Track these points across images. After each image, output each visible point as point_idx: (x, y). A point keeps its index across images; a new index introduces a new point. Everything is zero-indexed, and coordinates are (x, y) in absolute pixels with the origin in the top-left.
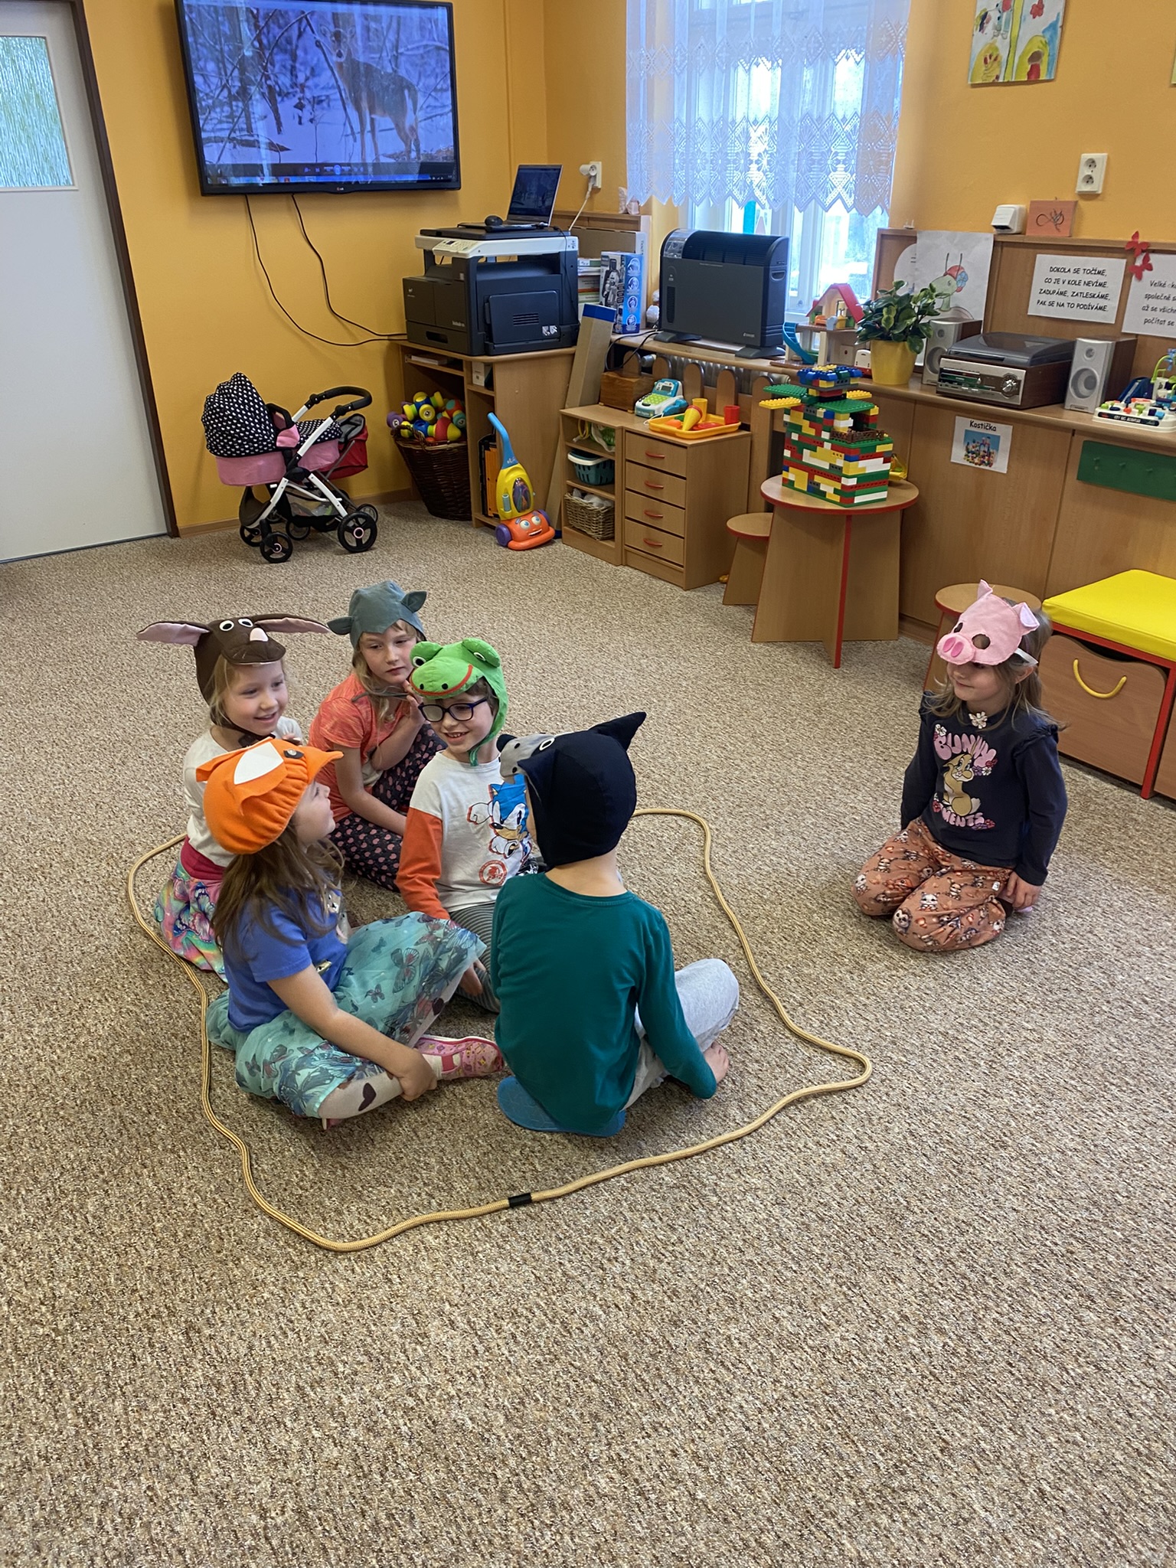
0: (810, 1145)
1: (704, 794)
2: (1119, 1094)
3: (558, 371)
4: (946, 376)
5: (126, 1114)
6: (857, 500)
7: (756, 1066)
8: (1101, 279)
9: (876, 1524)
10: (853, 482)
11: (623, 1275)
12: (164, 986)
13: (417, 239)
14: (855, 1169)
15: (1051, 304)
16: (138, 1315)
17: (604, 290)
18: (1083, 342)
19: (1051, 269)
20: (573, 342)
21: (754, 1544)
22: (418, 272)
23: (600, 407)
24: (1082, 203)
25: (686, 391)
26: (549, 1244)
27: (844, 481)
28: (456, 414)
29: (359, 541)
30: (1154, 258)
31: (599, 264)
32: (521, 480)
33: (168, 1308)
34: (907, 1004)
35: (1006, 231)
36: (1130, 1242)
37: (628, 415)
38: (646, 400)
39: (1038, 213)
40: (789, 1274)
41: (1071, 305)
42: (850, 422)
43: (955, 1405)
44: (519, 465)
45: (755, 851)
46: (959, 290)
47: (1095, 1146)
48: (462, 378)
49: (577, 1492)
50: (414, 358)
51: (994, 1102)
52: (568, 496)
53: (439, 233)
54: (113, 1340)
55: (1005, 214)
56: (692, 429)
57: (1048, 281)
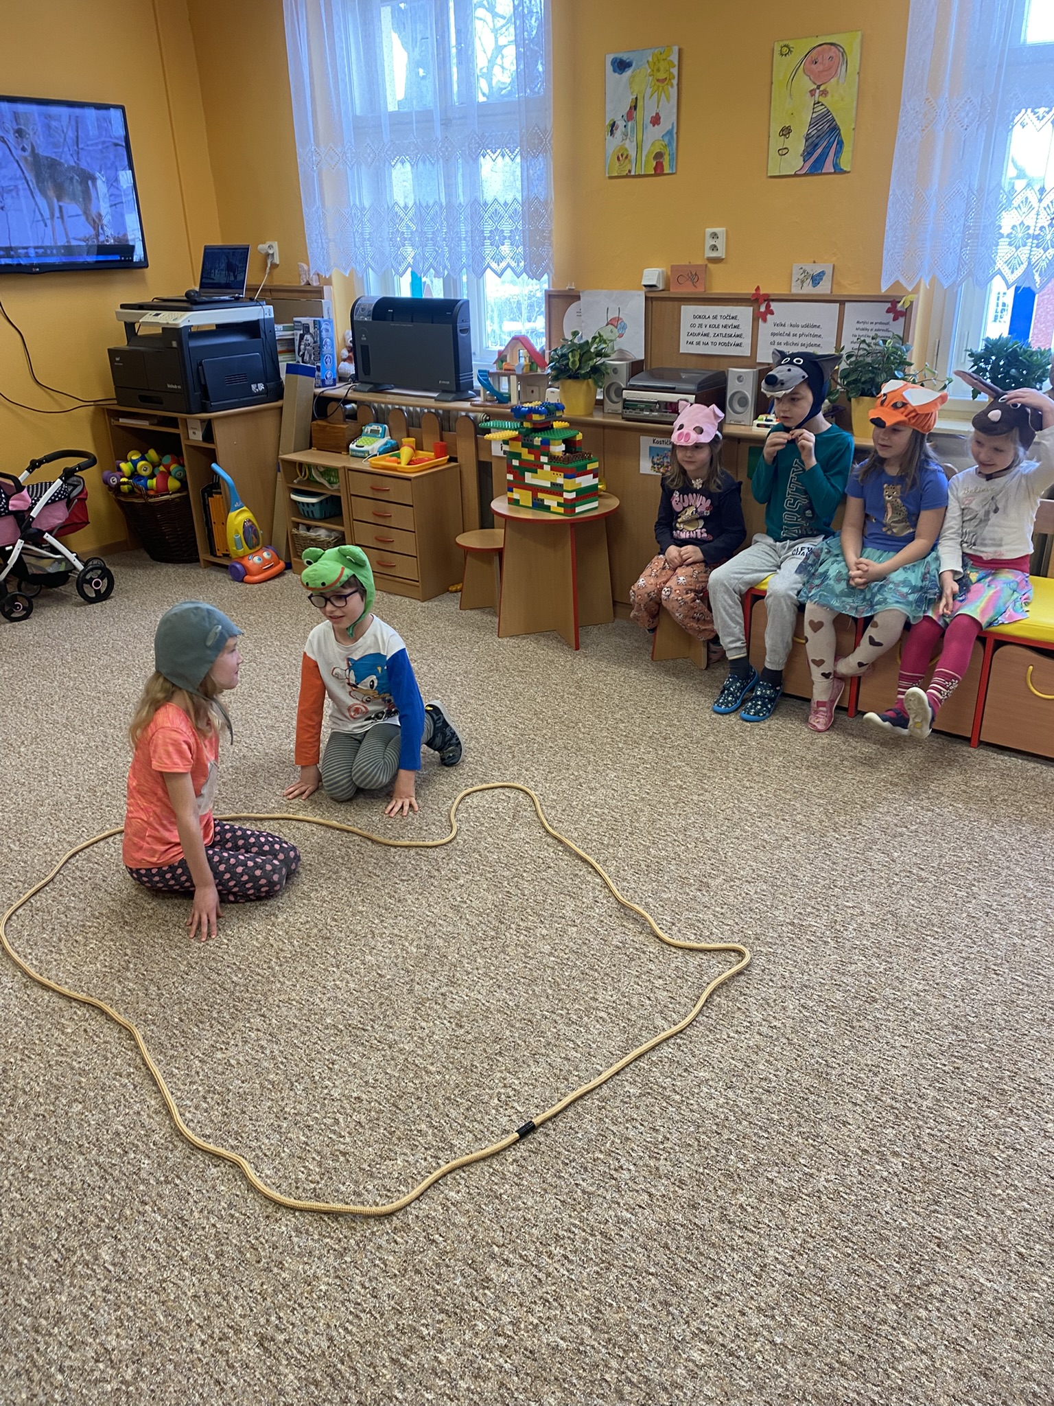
0: (732, 1034)
1: (516, 767)
2: (934, 942)
3: (269, 423)
4: (627, 405)
5: (101, 1159)
6: (578, 510)
7: (661, 981)
8: (735, 323)
9: (919, 1318)
10: (573, 495)
11: (633, 1179)
12: (85, 1031)
13: (117, 313)
14: (775, 1045)
15: (698, 343)
16: (203, 1343)
17: (299, 350)
18: (734, 371)
19: (695, 317)
20: (280, 396)
21: (837, 1365)
22: (122, 343)
23: (314, 451)
24: (710, 265)
25: (393, 432)
26: (559, 1171)
27: (566, 495)
28: (173, 467)
29: (97, 592)
30: (773, 305)
31: (293, 329)
32: (250, 521)
33: (231, 1327)
34: (754, 906)
35: (654, 289)
36: (992, 1050)
37: (343, 456)
38: (360, 442)
39: (680, 274)
40: (764, 1142)
41: (714, 344)
42: (563, 447)
43: (932, 1208)
44: (245, 508)
45: (581, 807)
46: (621, 336)
47: (937, 984)
48: (179, 435)
49: (679, 1371)
50: (121, 420)
51: (852, 968)
52: (295, 531)
53: (141, 307)
54: (190, 1374)
55: (652, 276)
56: (409, 464)
57: (693, 326)
